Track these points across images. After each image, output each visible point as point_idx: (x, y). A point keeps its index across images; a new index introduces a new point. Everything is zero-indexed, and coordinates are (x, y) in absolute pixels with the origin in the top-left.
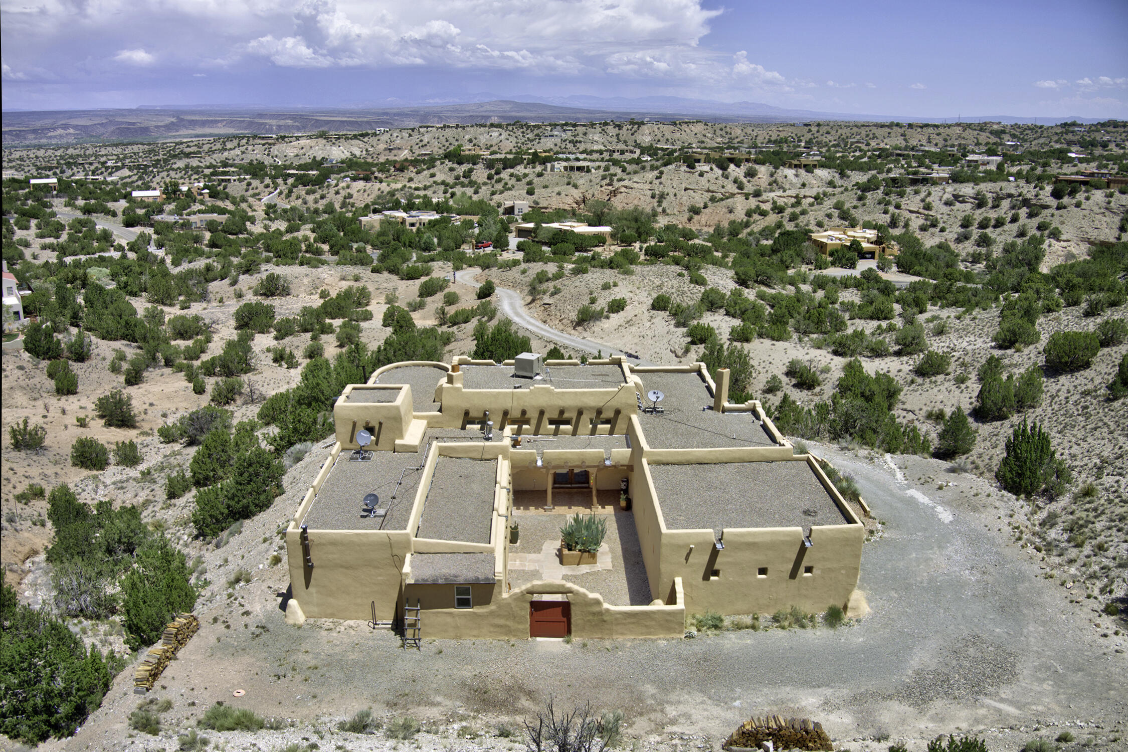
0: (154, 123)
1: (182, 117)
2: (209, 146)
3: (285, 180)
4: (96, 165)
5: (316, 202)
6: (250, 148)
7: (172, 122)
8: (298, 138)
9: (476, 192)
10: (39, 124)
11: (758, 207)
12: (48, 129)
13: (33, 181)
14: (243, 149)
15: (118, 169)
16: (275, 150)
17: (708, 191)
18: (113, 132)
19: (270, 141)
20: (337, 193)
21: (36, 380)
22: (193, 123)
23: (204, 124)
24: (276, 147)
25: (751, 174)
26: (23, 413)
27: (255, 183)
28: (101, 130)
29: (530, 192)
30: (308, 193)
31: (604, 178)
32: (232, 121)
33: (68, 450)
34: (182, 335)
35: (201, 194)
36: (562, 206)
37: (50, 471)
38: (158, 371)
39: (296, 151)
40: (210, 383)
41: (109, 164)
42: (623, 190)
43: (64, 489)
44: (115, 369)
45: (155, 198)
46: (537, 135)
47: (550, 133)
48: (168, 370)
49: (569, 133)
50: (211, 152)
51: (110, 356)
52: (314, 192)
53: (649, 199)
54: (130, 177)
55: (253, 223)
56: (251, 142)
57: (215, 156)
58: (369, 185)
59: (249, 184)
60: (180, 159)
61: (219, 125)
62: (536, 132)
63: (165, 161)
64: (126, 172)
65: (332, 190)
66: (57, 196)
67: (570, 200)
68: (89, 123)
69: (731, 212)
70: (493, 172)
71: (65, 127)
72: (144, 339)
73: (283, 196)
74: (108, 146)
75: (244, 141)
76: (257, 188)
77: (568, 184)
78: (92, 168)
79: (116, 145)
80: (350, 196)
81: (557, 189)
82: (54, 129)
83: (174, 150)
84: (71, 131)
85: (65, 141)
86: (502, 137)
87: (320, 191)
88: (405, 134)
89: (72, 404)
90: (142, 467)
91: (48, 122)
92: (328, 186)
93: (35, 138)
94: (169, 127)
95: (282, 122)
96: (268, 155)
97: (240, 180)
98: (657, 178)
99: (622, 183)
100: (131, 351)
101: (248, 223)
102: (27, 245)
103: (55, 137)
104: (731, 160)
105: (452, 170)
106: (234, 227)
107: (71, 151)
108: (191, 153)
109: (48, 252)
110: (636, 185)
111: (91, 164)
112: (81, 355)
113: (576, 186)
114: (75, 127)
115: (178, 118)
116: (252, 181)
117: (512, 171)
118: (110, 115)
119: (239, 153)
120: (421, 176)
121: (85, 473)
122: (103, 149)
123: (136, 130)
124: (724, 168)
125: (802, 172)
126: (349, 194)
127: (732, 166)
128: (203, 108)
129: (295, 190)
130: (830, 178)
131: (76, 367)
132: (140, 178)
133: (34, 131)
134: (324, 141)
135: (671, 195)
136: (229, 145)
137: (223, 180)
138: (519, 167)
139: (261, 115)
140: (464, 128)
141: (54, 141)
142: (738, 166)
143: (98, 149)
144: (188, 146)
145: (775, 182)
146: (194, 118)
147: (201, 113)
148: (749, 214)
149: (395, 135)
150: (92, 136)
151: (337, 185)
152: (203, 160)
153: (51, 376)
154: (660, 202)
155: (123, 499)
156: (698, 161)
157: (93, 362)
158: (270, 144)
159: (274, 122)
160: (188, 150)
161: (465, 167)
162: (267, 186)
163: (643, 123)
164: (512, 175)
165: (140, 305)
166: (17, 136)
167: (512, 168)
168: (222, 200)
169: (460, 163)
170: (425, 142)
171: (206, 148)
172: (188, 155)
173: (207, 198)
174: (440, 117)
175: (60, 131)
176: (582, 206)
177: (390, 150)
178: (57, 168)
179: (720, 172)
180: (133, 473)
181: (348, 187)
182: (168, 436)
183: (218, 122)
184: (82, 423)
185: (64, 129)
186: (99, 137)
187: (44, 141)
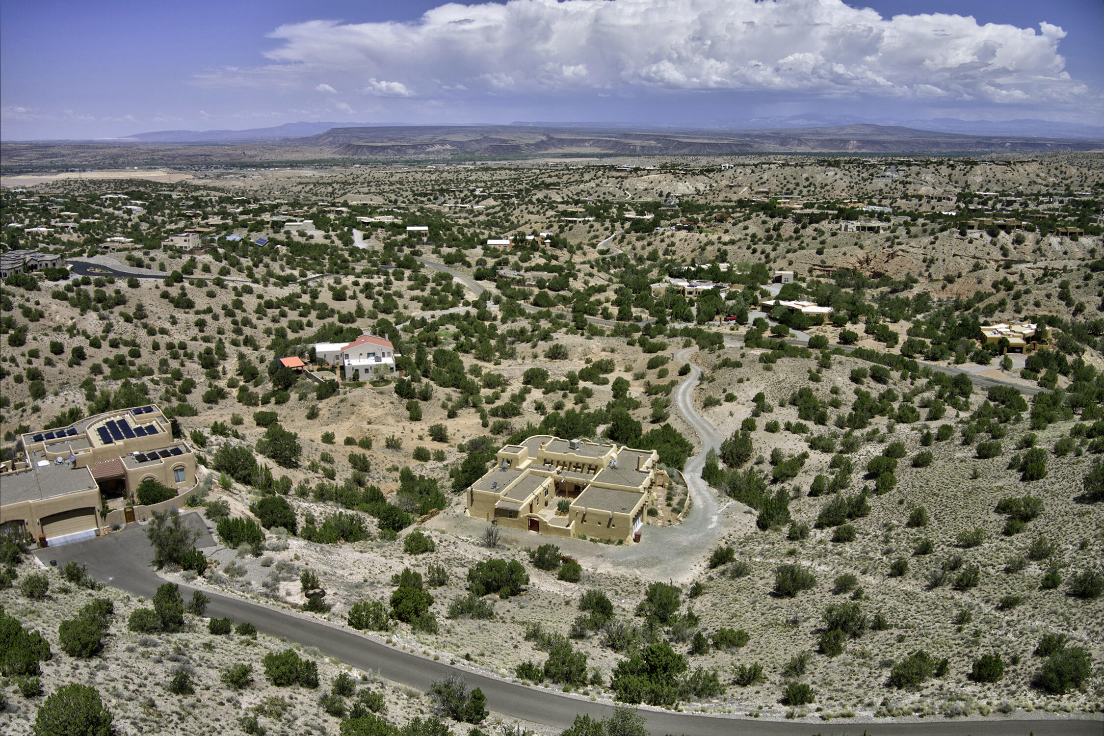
0: (525, 142)
1: (552, 135)
2: (568, 176)
3: (622, 224)
4: (466, 192)
5: (643, 248)
6: (604, 181)
7: (542, 141)
8: (649, 172)
9: (774, 249)
10: (419, 139)
11: (1005, 279)
12: (427, 145)
13: (409, 228)
14: (597, 181)
15: (484, 198)
16: (627, 184)
17: (974, 257)
18: (487, 148)
19: (621, 174)
20: (662, 241)
21: (399, 411)
22: (562, 142)
23: (572, 142)
24: (628, 180)
25: (1019, 241)
26: (392, 429)
27: (597, 225)
28: (477, 146)
29: (820, 252)
30: (638, 240)
31: (888, 239)
32: (599, 141)
33: (412, 451)
34: (489, 385)
35: (544, 243)
36: (845, 265)
37: (402, 460)
38: (468, 410)
39: (645, 185)
40: (492, 421)
41: (477, 192)
42: (900, 253)
43: (407, 469)
44: (444, 406)
45: (506, 246)
46: (872, 175)
47: (882, 173)
48: (473, 410)
49: (902, 173)
50: (569, 183)
51: (443, 398)
52: (643, 239)
53: (920, 263)
54: (493, 207)
55: (575, 279)
56: (607, 174)
57: (572, 188)
58: (690, 234)
59: (591, 226)
60: (540, 190)
61: (587, 144)
62: (871, 171)
63: (528, 191)
64: (491, 202)
65: (659, 238)
66: (427, 244)
67: (854, 260)
68: (465, 139)
69: (979, 282)
70: (800, 226)
71: (443, 142)
72: (464, 388)
73: (616, 241)
74: (479, 169)
75: (601, 173)
76: (598, 231)
77: (856, 244)
78: (462, 195)
80: (673, 244)
81: (844, 249)
82: (433, 145)
83: (536, 180)
84: (448, 147)
85: (441, 156)
86: (838, 177)
87: (648, 239)
88: (748, 170)
89: (417, 426)
90: (445, 463)
91: (426, 138)
92: (656, 234)
93: (415, 154)
94: (538, 145)
95: (646, 143)
96: (620, 188)
97: (584, 224)
98: (933, 243)
99: (900, 247)
100: (455, 395)
101: (571, 279)
102: (400, 296)
103: (433, 153)
104: (1002, 227)
105: (764, 222)
106: (559, 284)
107: (445, 175)
108: (550, 184)
109: (415, 302)
110: (911, 250)
111: (461, 192)
112: (426, 396)
113: (861, 247)
114: (452, 143)
115: (547, 136)
116: (594, 223)
117: (815, 225)
118: (485, 131)
119: (594, 186)
120: (736, 228)
121: (418, 462)
122: (474, 173)
123: (508, 148)
124: (993, 233)
125: (1067, 239)
126: (672, 242)
127: (1002, 233)
128: (573, 126)
129: (627, 236)
130: (1093, 246)
131: (422, 404)
132: (503, 209)
133: (414, 147)
134: (672, 177)
135: (940, 261)
136: (587, 177)
137: (570, 222)
138: (823, 222)
139: (626, 136)
140: (802, 167)
141: (432, 157)
142: (1008, 233)
145: (1039, 249)
146: (563, 136)
147: (570, 131)
148: (995, 285)
149: (739, 171)
150: (468, 153)
151: (663, 233)
152: (560, 193)
153: (408, 409)
154: (928, 267)
155: (434, 476)
156: (972, 227)
157: (432, 401)
158: (623, 177)
159: (638, 143)
160: (548, 181)
161: (776, 220)
162: (606, 229)
163: (976, 164)
164: (815, 230)
165: (468, 361)
166: (399, 151)
167: (817, 222)
168: (560, 249)
169: (772, 216)
170: (764, 180)
171: (565, 178)
172: (548, 186)
173: (548, 247)
174: (800, 140)
175: (438, 147)
176: (865, 265)
177: (731, 187)
179: (989, 238)
180: (440, 465)
181: (672, 236)
182: (461, 449)
183: (586, 141)
184: (421, 438)
185: (442, 145)
186: (473, 153)
187: (422, 156)
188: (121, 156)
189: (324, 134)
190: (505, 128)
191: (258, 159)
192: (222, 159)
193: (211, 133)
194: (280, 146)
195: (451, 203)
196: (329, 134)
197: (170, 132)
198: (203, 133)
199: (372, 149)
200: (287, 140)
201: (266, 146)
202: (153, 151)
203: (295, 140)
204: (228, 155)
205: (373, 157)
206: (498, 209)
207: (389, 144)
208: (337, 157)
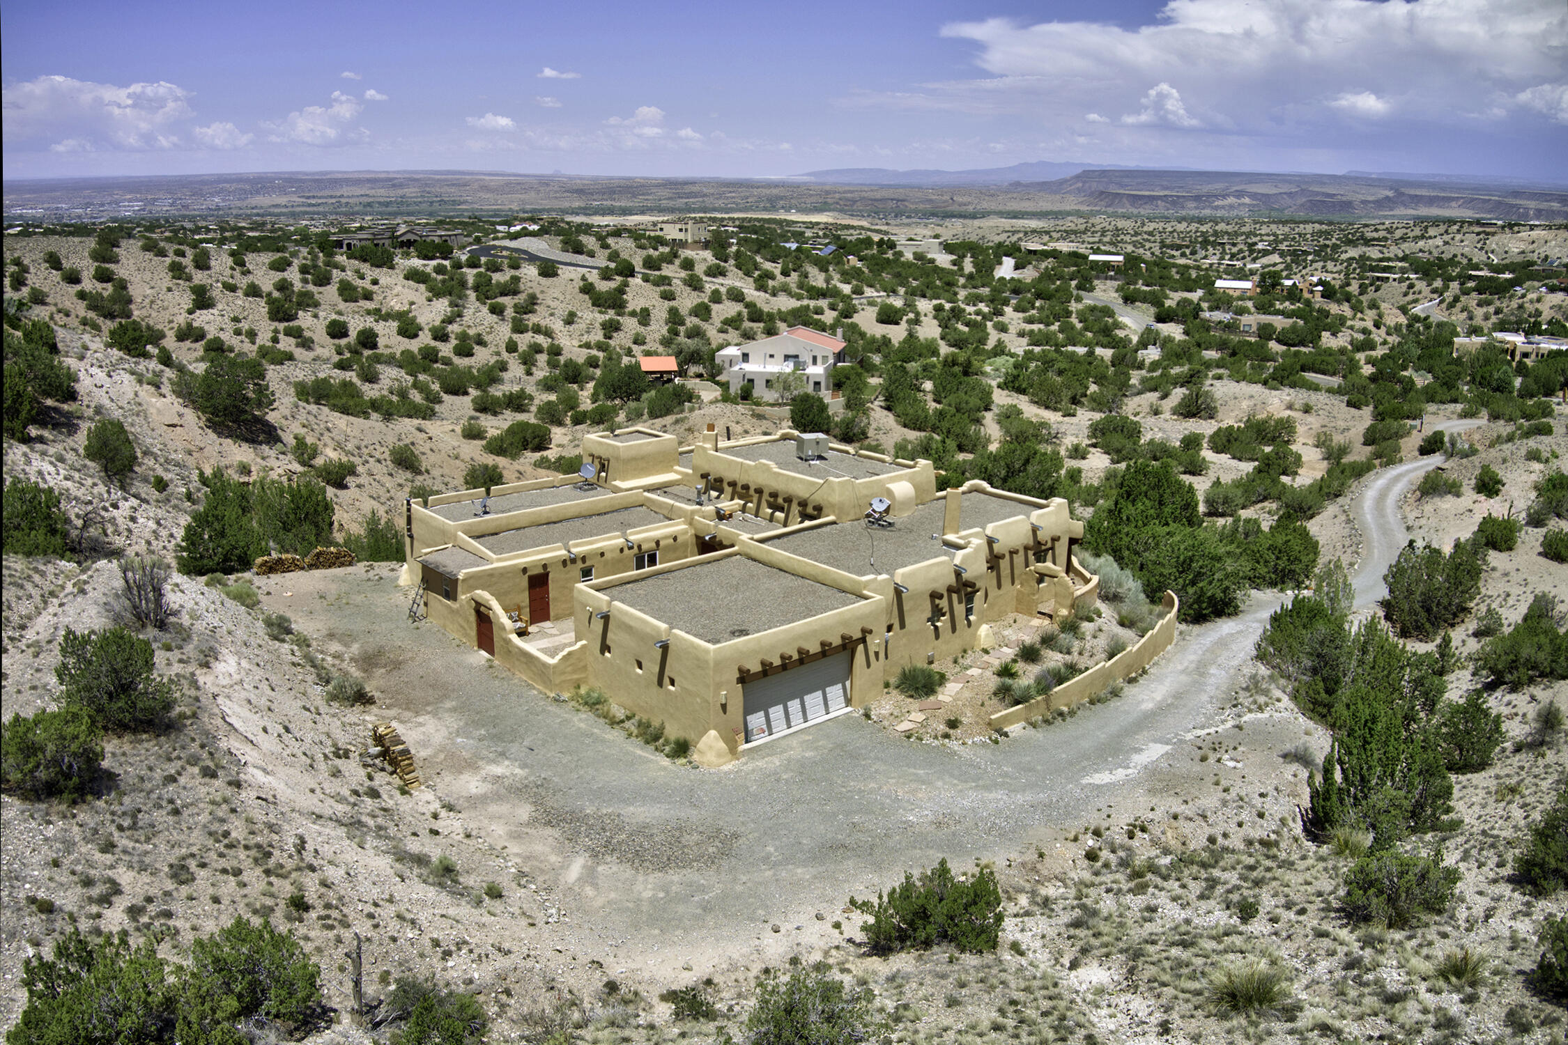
0: (1362, 197)
1: (1403, 190)
2: (1405, 231)
3: (1463, 283)
4: (1242, 246)
6: (1458, 237)
7: (1387, 197)
8: (1532, 228)
10: (1206, 189)
12: (1216, 196)
13: (1092, 257)
14: (1446, 237)
15: (1267, 253)
16: (1492, 243)
18: (1302, 205)
19: (1488, 230)
22: (1415, 200)
23: (1431, 201)
24: (1496, 238)
27: (1421, 285)
28: (1289, 201)
30: (1479, 305)
32: (1473, 200)
35: (1312, 292)
39: (1523, 246)
41: (1260, 246)
45: (1244, 291)
50: (1404, 239)
52: (1490, 303)
54: (1275, 265)
56: (1465, 230)
57: (1405, 245)
59: (1411, 286)
60: (1355, 246)
61: (1454, 204)
63: (1335, 247)
64: (1274, 258)
68: (1274, 191)
71: (1239, 194)
73: (1444, 305)
74: (1274, 222)
75: (1456, 227)
76: (1420, 293)
78: (1235, 250)
79: (1284, 223)
82: (1224, 197)
83: (1355, 233)
84: (1247, 200)
85: (1234, 213)
87: (1498, 303)
91: (1218, 186)
92: (1512, 297)
93: (1196, 208)
94: (1381, 203)
95: (1544, 205)
96: (1482, 249)
97: (1401, 281)
103: (1223, 207)
106: (1293, 336)
107: (1221, 227)
108: (1374, 239)
111: (1234, 245)
114: (1253, 196)
115: (1396, 191)
116: (1416, 282)
118: (1302, 182)
119: (1441, 243)
122: (1264, 227)
123: (1334, 205)
126: (1537, 310)
128: (1437, 179)
129: (1465, 299)
132: (1287, 268)
133: (1197, 198)
137: (1378, 278)
139: (1516, 194)
141: (1219, 213)
143: (1258, 226)
144: (1376, 230)
146: (1418, 192)
147: (1432, 186)
150: (1274, 209)
151: (1523, 296)
152: (1385, 250)
158: (1487, 234)
159: (1532, 204)
160: (1372, 235)
162: (1434, 290)
166: (1174, 203)
168: (1339, 302)
171: (1398, 234)
173: (1318, 298)
175: (1231, 200)
178: (1187, 247)
181: (1539, 300)
183: (1452, 199)
185: (1238, 197)
186: (1282, 211)
187: (1207, 212)
188: (781, 198)
189: (1072, 178)
190: (1334, 179)
191: (970, 208)
192: (921, 206)
193: (915, 173)
194: (1007, 192)
195: (1214, 260)
196: (1078, 177)
197: (858, 170)
198: (906, 174)
199: (1135, 199)
200: (1018, 184)
201: (988, 192)
202: (827, 192)
203: (1028, 186)
204: (931, 201)
205: (1135, 211)
206: (1281, 267)
207: (1161, 193)
208: (1084, 208)
